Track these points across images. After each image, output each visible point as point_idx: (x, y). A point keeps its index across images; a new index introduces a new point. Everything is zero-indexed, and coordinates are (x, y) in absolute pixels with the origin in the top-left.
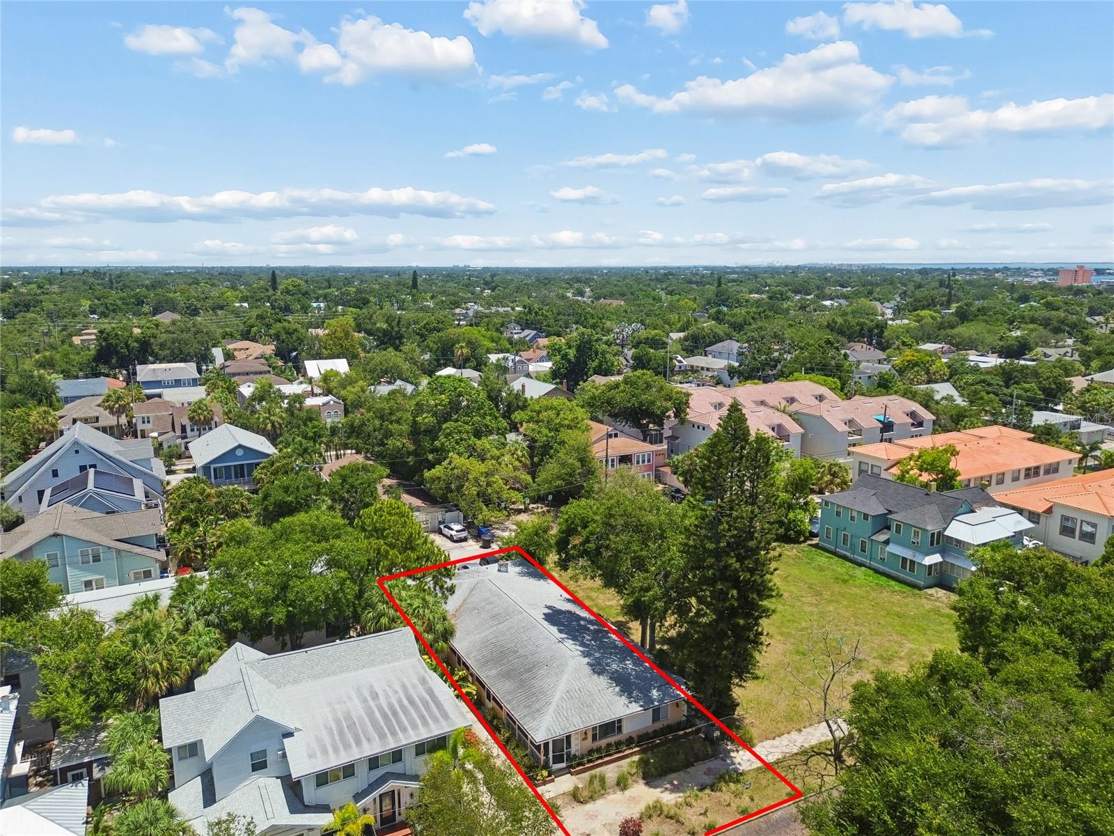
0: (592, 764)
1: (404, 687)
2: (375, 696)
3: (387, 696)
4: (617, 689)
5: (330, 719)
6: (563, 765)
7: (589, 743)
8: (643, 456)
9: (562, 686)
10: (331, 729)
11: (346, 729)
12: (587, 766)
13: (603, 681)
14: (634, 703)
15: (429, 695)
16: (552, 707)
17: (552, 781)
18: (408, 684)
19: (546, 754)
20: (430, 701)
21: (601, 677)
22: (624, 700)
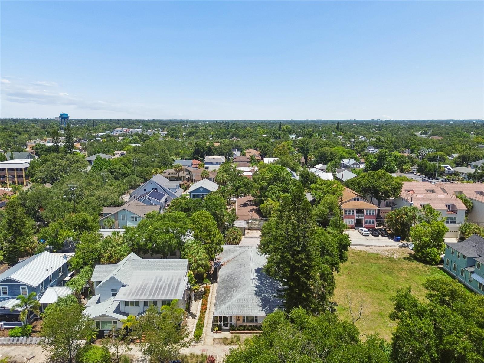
0: (239, 331)
1: (172, 280)
2: (160, 280)
3: (164, 282)
4: (261, 304)
5: (140, 284)
6: (228, 328)
7: (240, 323)
8: (370, 211)
9: (238, 297)
10: (138, 288)
11: (142, 289)
12: (237, 331)
13: (257, 299)
14: (263, 311)
15: (177, 285)
16: (229, 303)
17: (221, 333)
18: (174, 280)
19: (221, 321)
20: (175, 288)
21: (257, 297)
22: (260, 309)
